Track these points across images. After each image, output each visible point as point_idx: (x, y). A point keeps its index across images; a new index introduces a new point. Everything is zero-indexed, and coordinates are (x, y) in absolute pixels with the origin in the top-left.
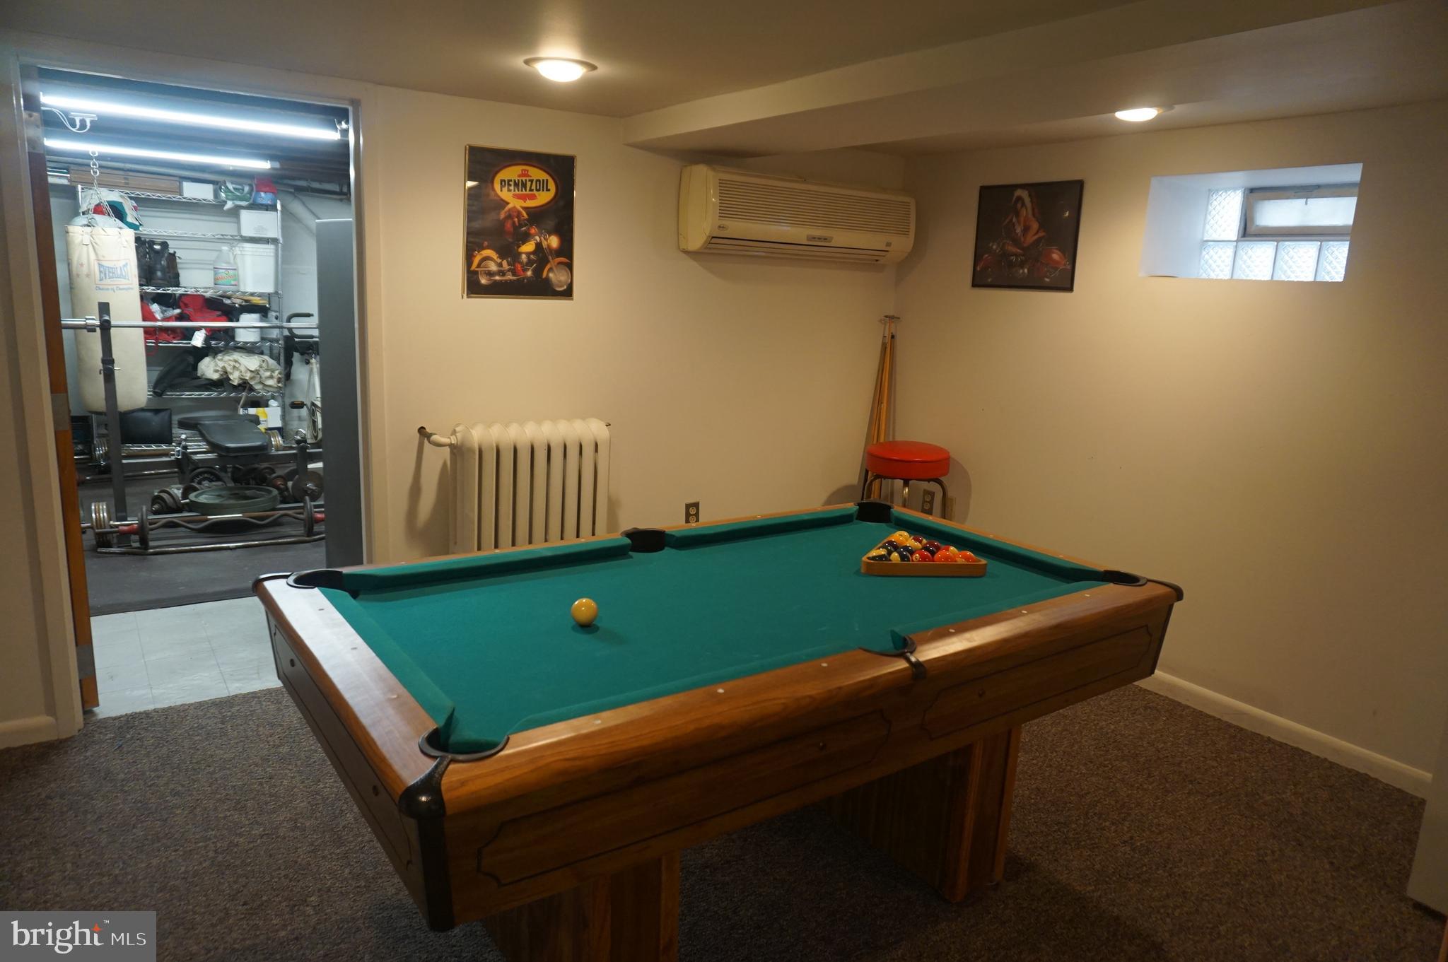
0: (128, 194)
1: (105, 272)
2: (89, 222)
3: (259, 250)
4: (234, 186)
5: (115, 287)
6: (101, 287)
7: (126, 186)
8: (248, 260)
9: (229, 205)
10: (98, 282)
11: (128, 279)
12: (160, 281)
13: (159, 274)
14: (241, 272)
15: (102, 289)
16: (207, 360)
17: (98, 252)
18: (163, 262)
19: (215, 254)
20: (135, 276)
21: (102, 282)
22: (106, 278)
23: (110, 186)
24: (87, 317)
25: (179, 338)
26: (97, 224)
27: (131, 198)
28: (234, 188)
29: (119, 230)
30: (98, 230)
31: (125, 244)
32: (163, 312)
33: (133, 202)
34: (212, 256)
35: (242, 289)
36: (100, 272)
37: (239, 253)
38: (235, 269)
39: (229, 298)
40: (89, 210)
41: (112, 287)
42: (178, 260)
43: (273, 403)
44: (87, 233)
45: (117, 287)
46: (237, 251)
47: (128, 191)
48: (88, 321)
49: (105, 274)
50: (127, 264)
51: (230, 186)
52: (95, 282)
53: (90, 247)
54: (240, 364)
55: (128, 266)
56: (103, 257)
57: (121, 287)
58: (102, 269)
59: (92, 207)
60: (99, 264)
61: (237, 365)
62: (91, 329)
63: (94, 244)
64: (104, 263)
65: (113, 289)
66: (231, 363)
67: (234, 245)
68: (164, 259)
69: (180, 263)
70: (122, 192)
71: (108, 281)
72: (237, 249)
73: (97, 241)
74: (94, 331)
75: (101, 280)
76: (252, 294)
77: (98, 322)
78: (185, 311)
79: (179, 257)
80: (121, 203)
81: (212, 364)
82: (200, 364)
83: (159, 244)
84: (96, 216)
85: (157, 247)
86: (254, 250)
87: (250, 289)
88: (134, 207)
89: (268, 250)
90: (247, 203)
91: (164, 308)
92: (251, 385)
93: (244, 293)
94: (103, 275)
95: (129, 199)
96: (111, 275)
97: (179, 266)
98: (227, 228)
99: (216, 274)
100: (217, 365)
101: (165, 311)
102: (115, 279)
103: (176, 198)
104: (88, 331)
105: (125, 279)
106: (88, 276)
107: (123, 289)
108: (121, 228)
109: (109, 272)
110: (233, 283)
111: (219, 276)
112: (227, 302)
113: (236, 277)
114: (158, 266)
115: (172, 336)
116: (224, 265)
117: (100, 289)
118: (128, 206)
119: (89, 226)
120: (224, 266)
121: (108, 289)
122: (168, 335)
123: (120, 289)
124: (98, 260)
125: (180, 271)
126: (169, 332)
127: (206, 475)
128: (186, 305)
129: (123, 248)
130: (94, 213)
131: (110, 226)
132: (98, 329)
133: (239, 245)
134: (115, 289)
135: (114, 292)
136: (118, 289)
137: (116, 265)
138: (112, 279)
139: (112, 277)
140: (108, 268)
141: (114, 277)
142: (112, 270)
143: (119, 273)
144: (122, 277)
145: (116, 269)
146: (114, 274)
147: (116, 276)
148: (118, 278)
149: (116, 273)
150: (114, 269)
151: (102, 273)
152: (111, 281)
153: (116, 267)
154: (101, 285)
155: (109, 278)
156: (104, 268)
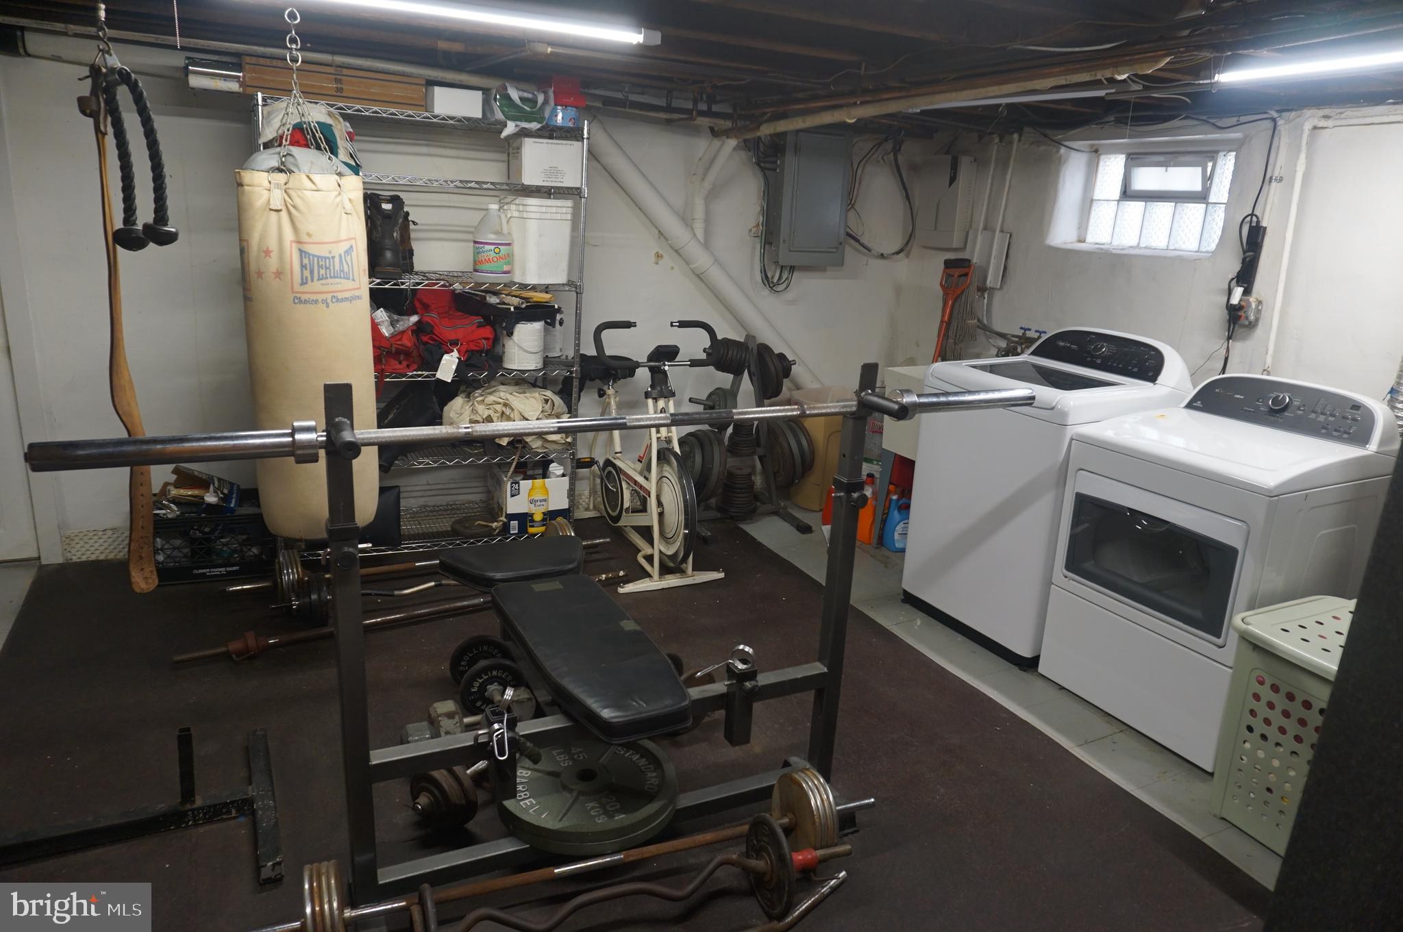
0: (342, 109)
1: (314, 267)
2: (282, 163)
3: (549, 210)
4: (521, 93)
5: (329, 296)
6: (304, 297)
7: (339, 94)
8: (533, 226)
9: (511, 128)
10: (297, 287)
11: (353, 280)
12: (390, 269)
13: (389, 255)
14: (516, 248)
15: (306, 302)
16: (458, 402)
17: (299, 225)
18: (395, 234)
19: (478, 216)
20: (364, 270)
21: (305, 288)
22: (312, 281)
23: (311, 95)
24: (296, 424)
25: (416, 366)
26: (297, 166)
27: (346, 117)
28: (520, 98)
29: (337, 177)
30: (300, 179)
31: (348, 206)
32: (393, 323)
33: (348, 124)
34: (472, 218)
35: (518, 278)
36: (303, 267)
37: (516, 214)
38: (509, 244)
39: (496, 293)
40: (281, 137)
41: (323, 296)
42: (412, 226)
43: (555, 469)
44: (278, 186)
45: (333, 297)
46: (513, 211)
47: (341, 104)
48: (298, 437)
49: (312, 272)
50: (352, 247)
51: (514, 94)
52: (292, 288)
53: (284, 214)
54: (513, 410)
55: (354, 254)
56: (309, 235)
57: (340, 296)
58: (306, 261)
59: (287, 131)
60: (300, 250)
61: (508, 412)
62: (303, 454)
63: (290, 206)
64: (312, 249)
65: (325, 301)
66: (499, 407)
67: (506, 201)
68: (397, 228)
69: (415, 230)
70: (332, 106)
71: (316, 285)
72: (513, 207)
73: (298, 201)
74: (315, 459)
75: (303, 284)
76: (534, 288)
77: (319, 436)
78: (426, 319)
79: (414, 222)
80: (331, 125)
81: (468, 409)
82: (446, 408)
83: (388, 201)
84: (295, 150)
85: (387, 207)
86: (544, 209)
87: (532, 280)
88: (349, 133)
89: (564, 210)
90: (539, 126)
91: (396, 317)
92: (527, 443)
93: (524, 287)
94: (307, 273)
95: (341, 120)
96: (322, 272)
97: (413, 235)
98: (488, 169)
99: (477, 253)
100: (474, 411)
101: (397, 321)
102: (330, 281)
103: (419, 115)
104: (298, 462)
105: (348, 279)
106: (279, 274)
107: (347, 299)
108: (340, 174)
109: (320, 267)
110: (506, 268)
111: (483, 257)
112: (493, 300)
113: (509, 258)
114: (387, 242)
115: (405, 363)
116: (493, 236)
117: (301, 302)
118: (341, 129)
119: (281, 171)
120: (491, 238)
121: (316, 302)
122: (400, 363)
123: (338, 300)
124: (299, 242)
125: (415, 246)
126: (402, 357)
127: (494, 673)
128: (426, 308)
129: (344, 214)
130: (292, 143)
131: (323, 172)
132: (322, 453)
133: (517, 201)
134: (329, 301)
135: (328, 307)
136: (334, 300)
137: (330, 252)
138: (324, 282)
139: (324, 276)
140: (316, 259)
141: (328, 276)
142: (323, 263)
143: (337, 268)
144: (342, 276)
145: (331, 260)
146: (328, 271)
147: (332, 275)
148: (334, 277)
149: (332, 268)
150: (327, 260)
151: (306, 269)
152: (322, 284)
153: (330, 256)
154: (304, 293)
155: (319, 279)
156: (309, 259)
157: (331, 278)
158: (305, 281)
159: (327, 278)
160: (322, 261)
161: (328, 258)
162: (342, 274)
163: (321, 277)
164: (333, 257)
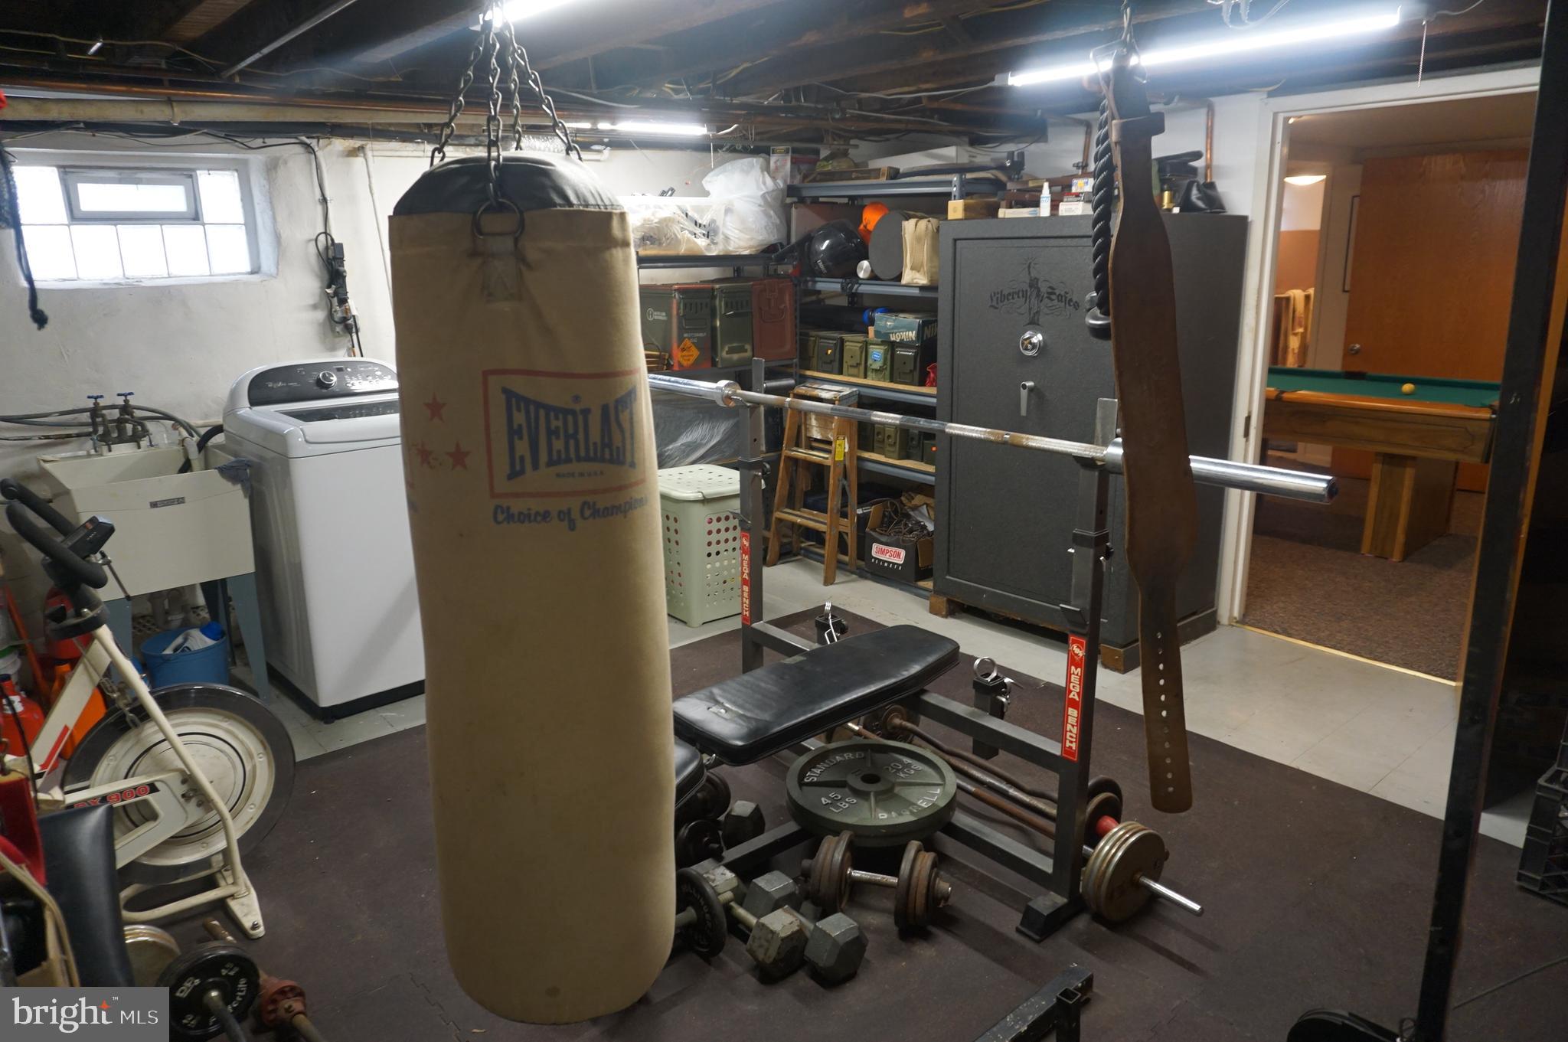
1: (538, 433)
22: (536, 466)
36: (513, 432)
49: (534, 446)
64: (535, 390)
75: (514, 475)
94: (522, 447)
96: (558, 445)
109: (552, 433)
134: (576, 514)
135: (572, 527)
136: (587, 513)
137: (576, 399)
138: (563, 468)
139: (563, 456)
140: (542, 412)
141: (572, 455)
142: (560, 423)
143: (595, 435)
144: (607, 456)
145: (580, 418)
146: (572, 442)
147: (582, 454)
148: (588, 459)
149: (581, 436)
150: (570, 418)
151: (521, 438)
152: (558, 475)
153: (578, 408)
154: (517, 495)
155: (551, 463)
156: (528, 412)
157: (579, 459)
158: (518, 468)
159: (568, 460)
160: (557, 418)
161: (573, 412)
162: (607, 451)
163: (555, 457)
164: (586, 412)
